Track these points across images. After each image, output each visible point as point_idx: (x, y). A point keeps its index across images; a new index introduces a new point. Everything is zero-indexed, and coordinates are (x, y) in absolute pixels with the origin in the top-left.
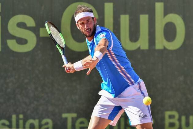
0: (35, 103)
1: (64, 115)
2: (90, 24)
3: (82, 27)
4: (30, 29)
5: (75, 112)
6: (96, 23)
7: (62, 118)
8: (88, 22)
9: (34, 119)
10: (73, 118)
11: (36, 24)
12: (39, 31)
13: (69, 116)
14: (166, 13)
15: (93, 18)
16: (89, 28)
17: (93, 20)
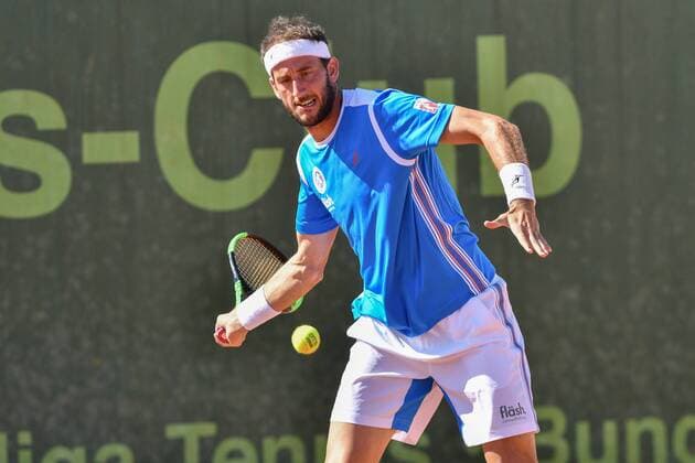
0: (73, 389)
1: (174, 431)
2: (312, 81)
3: (285, 92)
4: (48, 137)
5: (212, 419)
6: (334, 78)
7: (166, 441)
8: (306, 74)
9: (69, 445)
10: (202, 441)
11: (69, 120)
12: (78, 144)
13: (190, 433)
14: (512, 74)
15: (324, 61)
16: (310, 94)
17: (326, 67)
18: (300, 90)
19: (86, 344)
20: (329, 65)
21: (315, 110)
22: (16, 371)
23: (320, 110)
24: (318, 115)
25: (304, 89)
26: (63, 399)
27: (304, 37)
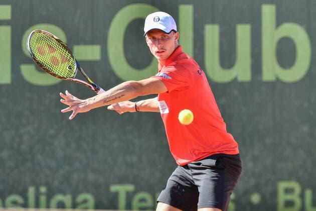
0: (66, 167)
1: (114, 188)
5: (132, 183)
9: (64, 193)
10: (127, 193)
11: (68, 39)
13: (122, 190)
19: (73, 145)
22: (39, 157)
26: (61, 172)
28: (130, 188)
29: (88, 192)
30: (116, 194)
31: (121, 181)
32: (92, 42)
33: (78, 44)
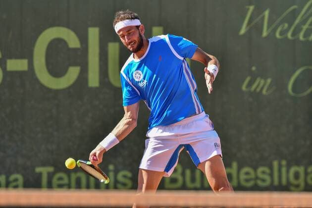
1: (38, 170)
10: (48, 174)
11: (3, 55)
12: (5, 63)
13: (44, 171)
15: (138, 27)
16: (132, 40)
17: (138, 29)
18: (128, 40)
20: (140, 28)
21: (135, 46)
23: (137, 46)
24: (137, 48)
25: (130, 39)
27: (128, 19)
28: (51, 169)
29: (18, 172)
30: (40, 174)
31: (44, 164)
32: (21, 57)
33: (11, 58)
